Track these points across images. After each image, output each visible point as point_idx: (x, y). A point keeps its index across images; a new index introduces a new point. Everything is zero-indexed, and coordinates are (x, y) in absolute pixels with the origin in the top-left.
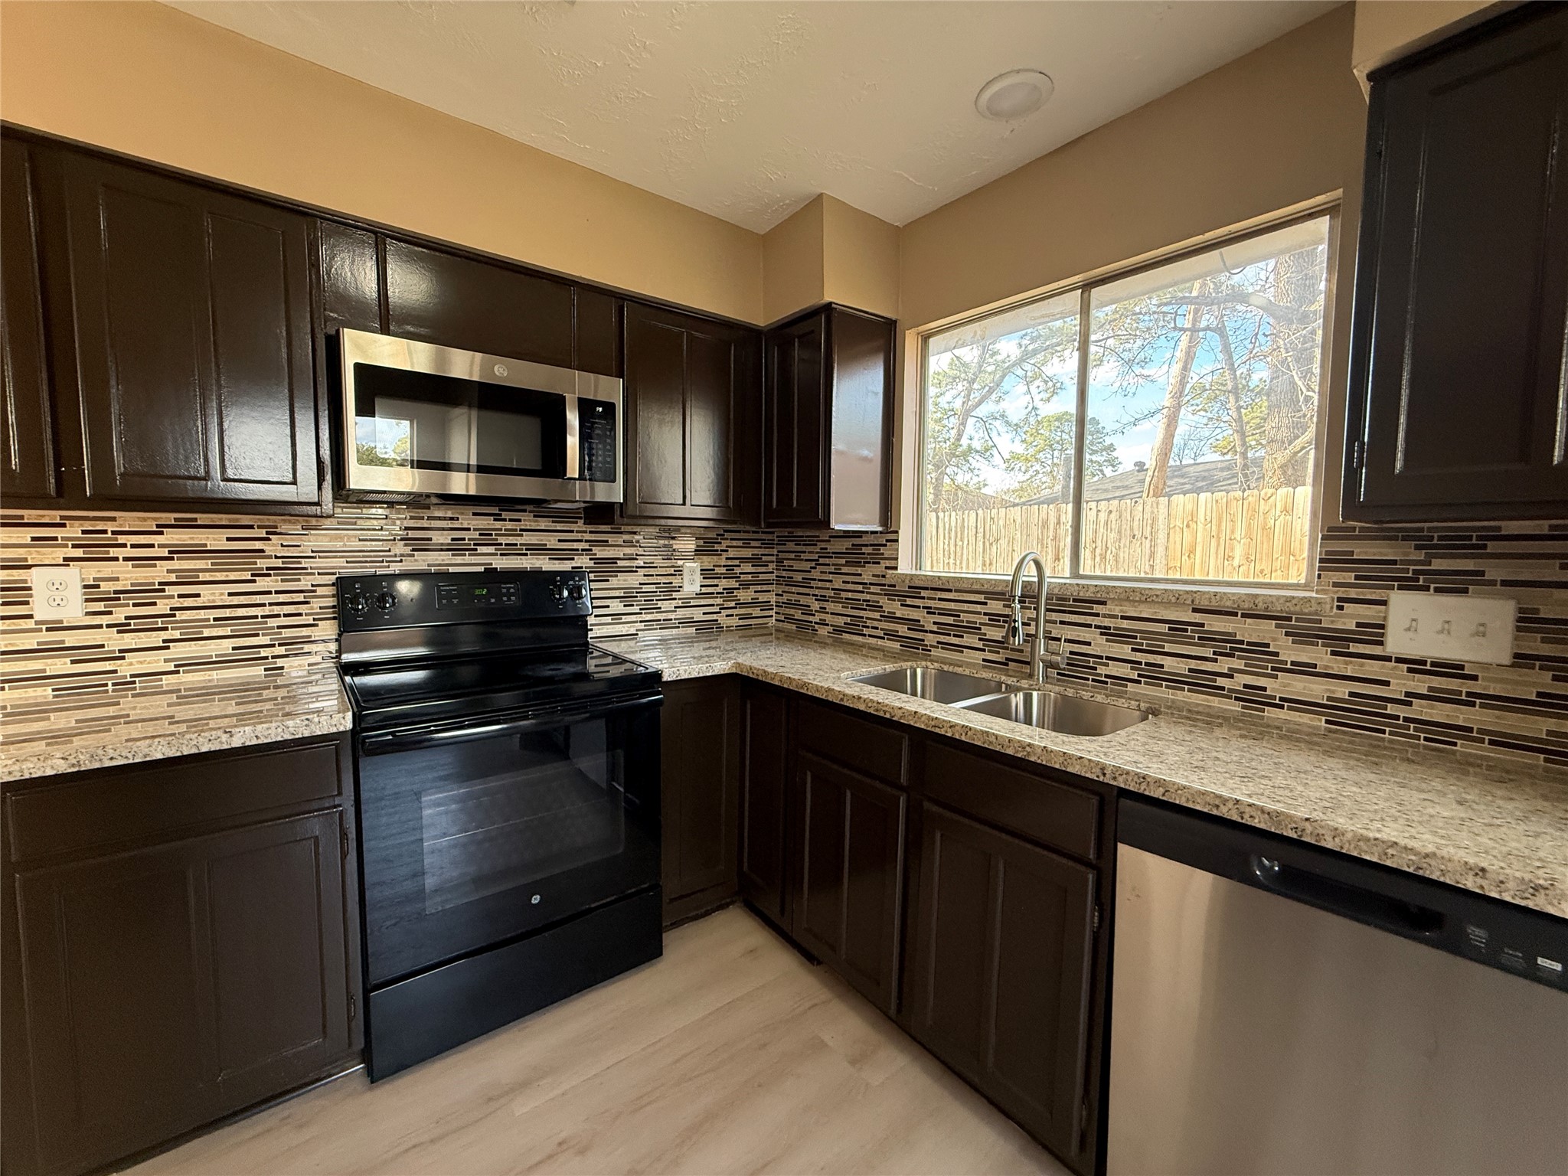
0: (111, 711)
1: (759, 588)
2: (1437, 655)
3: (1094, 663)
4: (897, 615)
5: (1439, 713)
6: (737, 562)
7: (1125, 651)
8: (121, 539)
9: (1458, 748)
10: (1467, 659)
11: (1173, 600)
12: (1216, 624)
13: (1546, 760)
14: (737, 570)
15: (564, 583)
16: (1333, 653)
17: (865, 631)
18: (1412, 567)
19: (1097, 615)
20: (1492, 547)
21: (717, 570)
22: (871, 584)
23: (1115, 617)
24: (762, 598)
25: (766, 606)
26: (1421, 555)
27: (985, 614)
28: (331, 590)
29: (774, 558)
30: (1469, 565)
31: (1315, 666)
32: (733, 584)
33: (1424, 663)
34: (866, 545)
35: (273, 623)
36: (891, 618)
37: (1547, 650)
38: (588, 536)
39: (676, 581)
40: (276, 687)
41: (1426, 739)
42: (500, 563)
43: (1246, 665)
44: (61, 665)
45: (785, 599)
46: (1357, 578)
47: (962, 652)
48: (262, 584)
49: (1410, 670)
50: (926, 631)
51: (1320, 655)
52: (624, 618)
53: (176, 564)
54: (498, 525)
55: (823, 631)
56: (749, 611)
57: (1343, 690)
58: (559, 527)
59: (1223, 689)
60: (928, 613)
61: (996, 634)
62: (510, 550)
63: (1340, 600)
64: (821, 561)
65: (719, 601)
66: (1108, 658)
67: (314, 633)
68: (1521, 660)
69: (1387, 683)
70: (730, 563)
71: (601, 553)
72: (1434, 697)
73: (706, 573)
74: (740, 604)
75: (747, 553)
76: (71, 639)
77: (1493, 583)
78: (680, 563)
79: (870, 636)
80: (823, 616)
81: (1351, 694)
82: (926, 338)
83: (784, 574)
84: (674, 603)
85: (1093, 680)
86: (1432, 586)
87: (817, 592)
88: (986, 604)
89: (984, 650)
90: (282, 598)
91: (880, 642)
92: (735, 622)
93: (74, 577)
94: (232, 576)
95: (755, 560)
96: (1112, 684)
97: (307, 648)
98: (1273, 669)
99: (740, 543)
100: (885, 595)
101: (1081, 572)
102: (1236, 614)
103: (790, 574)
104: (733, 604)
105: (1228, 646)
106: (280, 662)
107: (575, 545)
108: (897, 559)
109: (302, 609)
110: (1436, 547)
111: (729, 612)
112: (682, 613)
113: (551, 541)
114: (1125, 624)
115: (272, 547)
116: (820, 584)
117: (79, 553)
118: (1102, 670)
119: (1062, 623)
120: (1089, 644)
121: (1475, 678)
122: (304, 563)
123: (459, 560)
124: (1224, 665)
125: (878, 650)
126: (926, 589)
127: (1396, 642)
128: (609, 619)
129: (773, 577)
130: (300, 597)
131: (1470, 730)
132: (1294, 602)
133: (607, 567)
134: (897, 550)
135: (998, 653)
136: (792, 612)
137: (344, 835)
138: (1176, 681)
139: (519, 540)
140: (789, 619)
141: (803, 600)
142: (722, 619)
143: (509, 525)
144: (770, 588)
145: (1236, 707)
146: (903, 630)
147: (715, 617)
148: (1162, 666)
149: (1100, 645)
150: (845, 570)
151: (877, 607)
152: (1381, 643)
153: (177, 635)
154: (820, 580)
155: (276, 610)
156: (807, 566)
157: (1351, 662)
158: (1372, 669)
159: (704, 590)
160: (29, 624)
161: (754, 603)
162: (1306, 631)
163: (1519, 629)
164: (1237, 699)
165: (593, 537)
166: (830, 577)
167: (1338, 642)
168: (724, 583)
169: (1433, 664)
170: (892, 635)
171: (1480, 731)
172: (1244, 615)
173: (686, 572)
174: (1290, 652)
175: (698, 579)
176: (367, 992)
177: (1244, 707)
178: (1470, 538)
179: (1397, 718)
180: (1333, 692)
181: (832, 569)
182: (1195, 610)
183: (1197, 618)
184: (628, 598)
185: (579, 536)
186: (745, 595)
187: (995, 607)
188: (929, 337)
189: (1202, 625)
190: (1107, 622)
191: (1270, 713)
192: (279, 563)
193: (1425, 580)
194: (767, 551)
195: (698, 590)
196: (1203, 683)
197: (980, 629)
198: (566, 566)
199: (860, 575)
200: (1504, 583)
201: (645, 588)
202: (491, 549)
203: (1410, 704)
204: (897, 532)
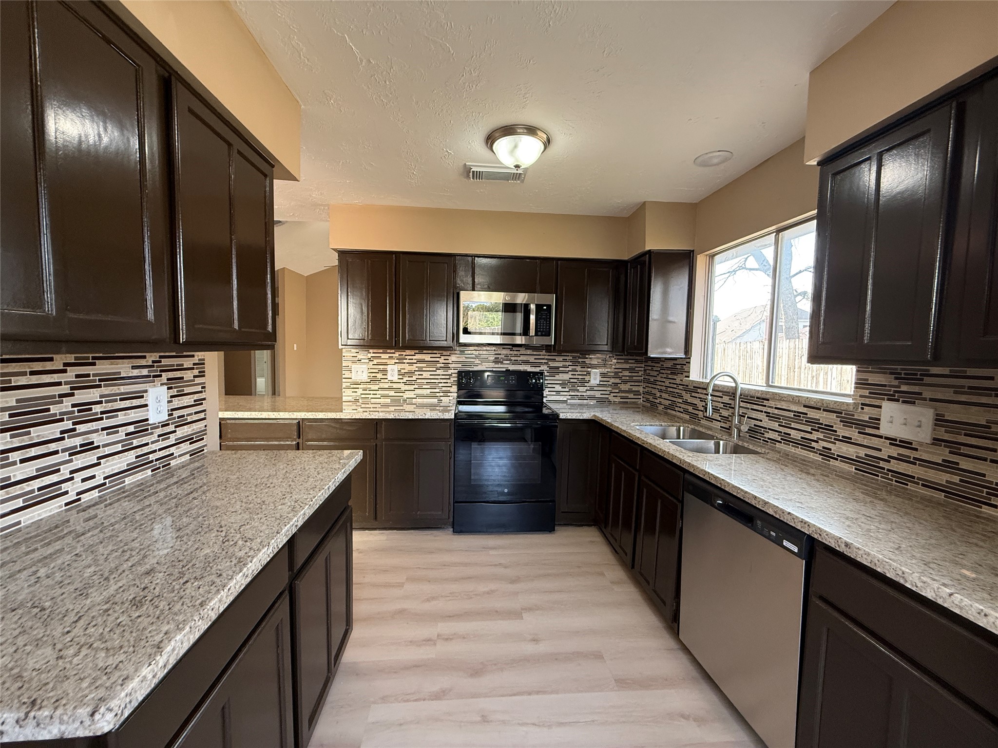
0: (401, 408)
1: (633, 384)
2: (902, 437)
3: (764, 431)
4: (689, 401)
5: (902, 467)
6: (620, 370)
7: (775, 425)
8: (406, 357)
9: (908, 487)
10: (914, 439)
11: (791, 400)
12: (812, 414)
13: (945, 496)
14: (621, 374)
15: (534, 376)
16: (859, 433)
17: (676, 409)
18: (893, 389)
19: (765, 406)
20: (927, 380)
21: (609, 374)
22: (680, 384)
23: (772, 407)
24: (635, 389)
25: (637, 393)
26: (896, 383)
27: (722, 403)
28: (456, 375)
29: (643, 369)
30: (916, 389)
31: (851, 439)
32: (618, 381)
33: (896, 440)
34: (678, 364)
35: (440, 385)
36: (686, 402)
37: (947, 437)
38: (547, 357)
39: (587, 378)
40: (440, 406)
41: (896, 481)
42: (512, 368)
43: (824, 436)
44: (392, 393)
45: (647, 389)
46: (870, 393)
47: (712, 422)
48: (438, 372)
49: (891, 444)
50: (699, 410)
51: (853, 433)
52: (561, 393)
53: (418, 365)
54: (511, 352)
55: (661, 408)
56: (627, 395)
57: (862, 452)
58: (535, 353)
59: (814, 448)
60: (700, 401)
61: (725, 413)
62: (516, 363)
63: (862, 404)
64: (661, 371)
65: (609, 389)
66: (769, 429)
67: (452, 390)
68: (936, 441)
69: (880, 450)
70: (616, 370)
71: (552, 364)
72: (900, 459)
73: (603, 375)
74: (621, 391)
75: (627, 366)
76: (395, 386)
77: (925, 399)
78: (589, 369)
79: (678, 411)
80: (661, 400)
81: (866, 455)
82: (712, 256)
83: (647, 377)
84: (586, 388)
85: (763, 440)
86: (901, 399)
87: (659, 387)
88: (722, 397)
89: (720, 421)
90: (443, 377)
91: (681, 415)
92: (618, 400)
93: (396, 368)
94: (431, 369)
95: (631, 370)
96: (771, 442)
97: (449, 394)
98: (835, 439)
99: (623, 361)
100: (685, 390)
101: (770, 384)
102: (820, 409)
103: (649, 377)
104: (617, 391)
105: (817, 426)
106: (442, 398)
107: (541, 361)
108: (689, 372)
109: (448, 381)
110: (904, 379)
111: (615, 394)
112: (589, 393)
113: (532, 359)
114: (776, 411)
115: (442, 360)
116: (660, 383)
117: (397, 361)
118: (766, 435)
119: (752, 409)
120: (761, 421)
121: (916, 450)
122: (450, 365)
123: (497, 366)
124: (815, 436)
125: (680, 418)
126: (700, 388)
127: (885, 429)
128: (554, 393)
129: (642, 378)
130: (448, 377)
131: (913, 477)
132: (838, 404)
133: (555, 371)
134: (690, 367)
135: (726, 423)
136: (648, 397)
137: (450, 452)
138: (796, 443)
139: (519, 359)
140: (648, 400)
141: (654, 391)
142: (611, 398)
143: (516, 353)
144: (640, 384)
145: (819, 458)
146: (690, 409)
147: (607, 396)
148: (790, 435)
149: (766, 423)
150: (670, 376)
151: (681, 397)
152: (878, 428)
153: (417, 387)
154: (660, 381)
155: (442, 381)
156: (655, 373)
157: (866, 438)
158: (875, 442)
159: (601, 383)
160: (386, 381)
161: (630, 391)
162: (848, 420)
163: (936, 425)
164: (820, 454)
165: (549, 357)
166: (664, 380)
167: (861, 426)
168: (613, 380)
169: (900, 441)
170: (686, 411)
171: (918, 479)
172: (824, 410)
173: (592, 374)
174: (842, 431)
175: (598, 378)
176: (454, 503)
177: (822, 459)
178: (916, 374)
179: (884, 469)
180: (858, 453)
181: (665, 376)
182: (805, 406)
183: (805, 410)
184: (563, 384)
185: (543, 357)
186: (623, 387)
187: (726, 399)
188: (714, 255)
189: (806, 414)
190: (769, 410)
191: (832, 462)
192: (443, 365)
193: (898, 396)
194: (638, 365)
195: (598, 383)
196: (805, 444)
197: (719, 410)
198: (537, 370)
199: (675, 379)
200: (931, 400)
201: (572, 380)
202: (508, 362)
203: (889, 462)
204: (690, 358)
